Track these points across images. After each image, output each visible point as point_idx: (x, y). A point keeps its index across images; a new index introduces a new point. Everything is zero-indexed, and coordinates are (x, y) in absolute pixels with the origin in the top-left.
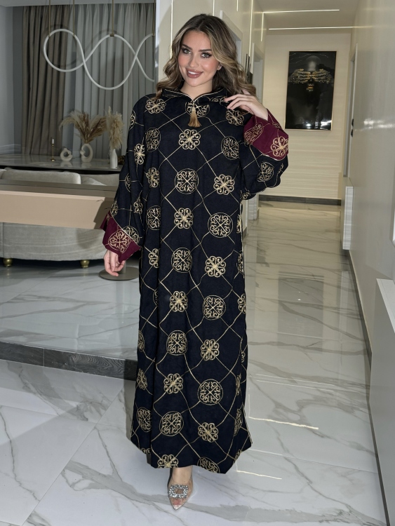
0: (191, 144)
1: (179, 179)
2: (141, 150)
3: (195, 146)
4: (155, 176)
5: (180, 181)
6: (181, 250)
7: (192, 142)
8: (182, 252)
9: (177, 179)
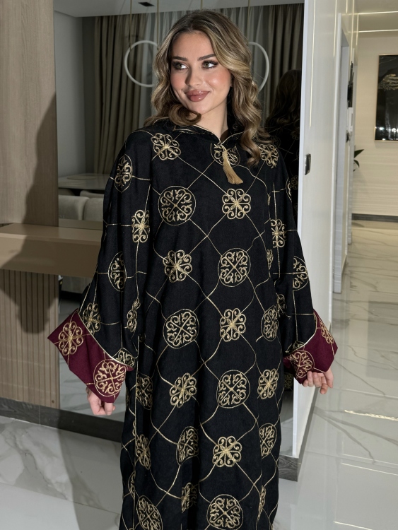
0: (238, 210)
1: (224, 265)
2: (143, 220)
3: (244, 213)
4: (183, 262)
5: (225, 268)
6: (229, 374)
7: (240, 208)
8: (229, 377)
9: (221, 265)
